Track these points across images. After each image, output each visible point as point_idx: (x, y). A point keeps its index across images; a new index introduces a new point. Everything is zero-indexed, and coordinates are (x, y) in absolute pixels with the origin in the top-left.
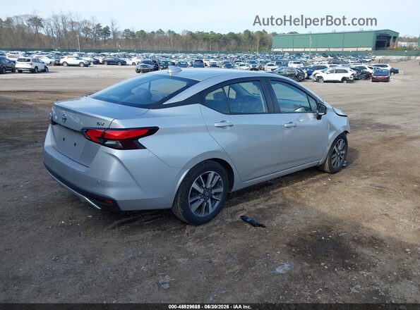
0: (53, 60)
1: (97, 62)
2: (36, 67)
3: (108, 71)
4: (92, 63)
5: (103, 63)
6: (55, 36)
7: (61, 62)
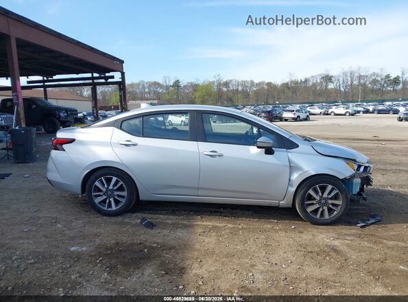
0: (323, 111)
1: (367, 112)
2: (299, 116)
3: (367, 120)
4: (361, 113)
5: (373, 112)
6: (342, 89)
7: (329, 112)
